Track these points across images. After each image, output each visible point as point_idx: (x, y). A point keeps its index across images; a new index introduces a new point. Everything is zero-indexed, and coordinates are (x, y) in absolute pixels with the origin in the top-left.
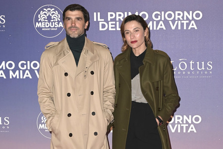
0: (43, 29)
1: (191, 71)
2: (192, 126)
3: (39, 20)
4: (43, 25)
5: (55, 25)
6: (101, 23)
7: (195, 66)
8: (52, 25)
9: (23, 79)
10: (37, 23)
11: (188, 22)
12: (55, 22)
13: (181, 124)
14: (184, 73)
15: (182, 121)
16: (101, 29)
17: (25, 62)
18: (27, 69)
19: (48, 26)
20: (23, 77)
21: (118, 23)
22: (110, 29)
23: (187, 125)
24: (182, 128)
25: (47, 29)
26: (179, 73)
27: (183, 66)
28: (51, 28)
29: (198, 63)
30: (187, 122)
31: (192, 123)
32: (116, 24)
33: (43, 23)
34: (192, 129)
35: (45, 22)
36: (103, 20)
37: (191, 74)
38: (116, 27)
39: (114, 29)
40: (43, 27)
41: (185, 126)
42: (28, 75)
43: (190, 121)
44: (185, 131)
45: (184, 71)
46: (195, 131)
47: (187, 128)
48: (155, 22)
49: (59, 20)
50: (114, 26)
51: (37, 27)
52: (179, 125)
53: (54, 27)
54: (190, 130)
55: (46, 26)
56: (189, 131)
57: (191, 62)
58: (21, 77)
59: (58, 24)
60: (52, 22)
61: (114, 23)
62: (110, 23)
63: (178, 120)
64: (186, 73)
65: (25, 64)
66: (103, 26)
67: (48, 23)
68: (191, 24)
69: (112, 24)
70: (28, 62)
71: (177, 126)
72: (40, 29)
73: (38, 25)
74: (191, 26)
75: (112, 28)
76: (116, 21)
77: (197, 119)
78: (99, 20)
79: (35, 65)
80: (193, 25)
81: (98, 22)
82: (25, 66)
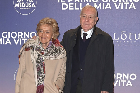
0: (20, 8)
1: (130, 41)
2: (129, 81)
3: (18, 2)
4: (20, 5)
5: (29, 6)
6: (63, 4)
7: (133, 37)
8: (27, 6)
9: (5, 45)
10: (16, 4)
11: (129, 3)
12: (29, 3)
13: (121, 80)
14: (124, 42)
15: (122, 78)
16: (63, 9)
17: (6, 33)
18: (8, 38)
19: (24, 6)
20: (5, 43)
21: (75, 4)
22: (70, 9)
23: (126, 81)
24: (121, 83)
25: (23, 9)
26: (121, 42)
27: (124, 37)
28: (26, 7)
29: (135, 34)
30: (125, 79)
31: (129, 79)
32: (74, 5)
33: (20, 4)
34: (129, 84)
35: (22, 3)
36: (65, 2)
37: (130, 43)
38: (74, 8)
39: (73, 9)
40: (20, 7)
41: (123, 81)
42: (8, 42)
43: (127, 78)
44: (123, 85)
45: (124, 40)
46: (131, 86)
47: (126, 83)
48: (103, 4)
49: (32, 2)
50: (72, 6)
51: (16, 7)
52: (119, 81)
53: (28, 7)
54: (127, 84)
55: (23, 6)
56: (127, 86)
57: (130, 34)
58: (4, 44)
59: (32, 5)
60: (27, 3)
61: (73, 4)
62: (70, 4)
63: (119, 77)
64: (126, 42)
65: (7, 34)
66: (65, 6)
67: (24, 4)
68: (131, 5)
69: (71, 5)
70: (9, 33)
71: (118, 82)
72: (18, 8)
73: (17, 5)
74: (131, 7)
75: (71, 8)
76: (74, 3)
77: (133, 77)
78: (62, 2)
79: (14, 35)
80: (132, 6)
81: (61, 4)
82: (7, 35)
